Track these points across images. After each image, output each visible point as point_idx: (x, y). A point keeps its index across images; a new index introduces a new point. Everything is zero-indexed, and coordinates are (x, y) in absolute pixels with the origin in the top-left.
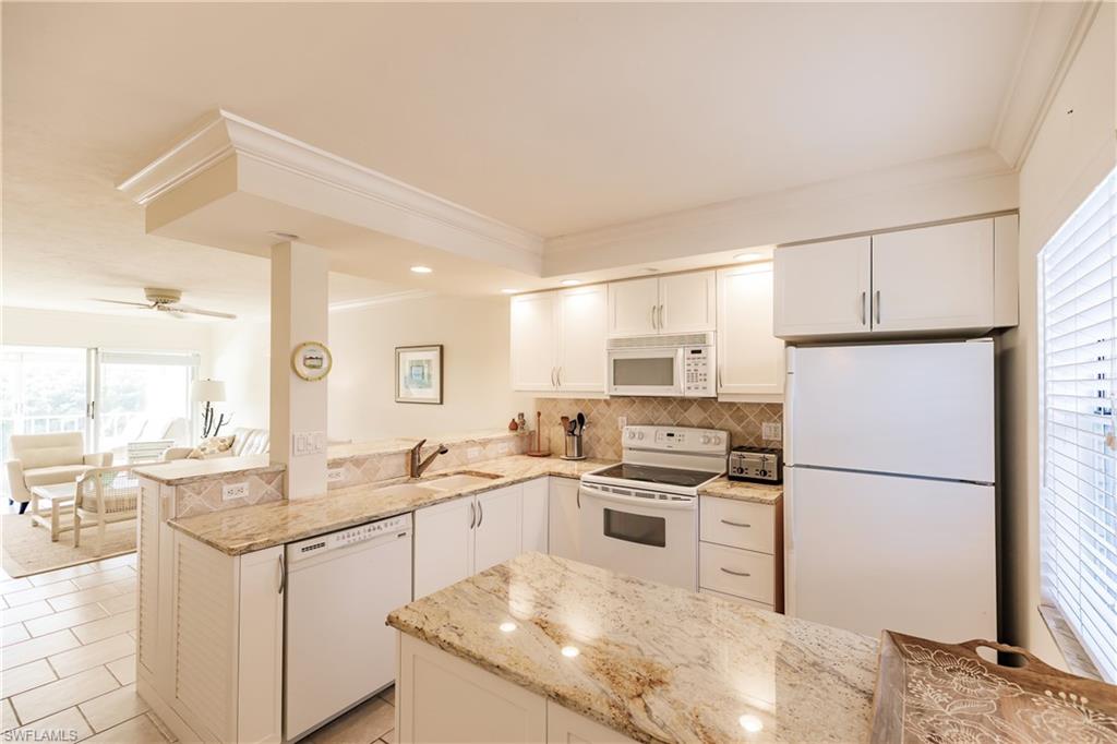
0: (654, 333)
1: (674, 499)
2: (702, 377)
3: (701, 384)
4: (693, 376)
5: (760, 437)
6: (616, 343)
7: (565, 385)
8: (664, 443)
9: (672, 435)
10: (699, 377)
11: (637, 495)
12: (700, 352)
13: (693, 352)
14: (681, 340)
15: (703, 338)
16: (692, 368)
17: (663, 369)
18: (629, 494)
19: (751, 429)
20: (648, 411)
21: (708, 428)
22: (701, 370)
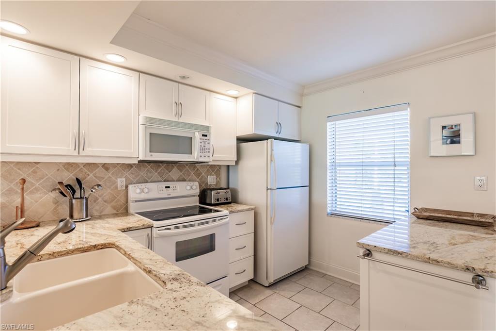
0: (175, 119)
1: (219, 220)
2: (208, 151)
3: (207, 154)
4: (203, 150)
5: (207, 184)
6: (150, 121)
7: (88, 151)
8: (165, 193)
9: (169, 187)
10: (206, 151)
11: (199, 224)
12: (206, 136)
13: (203, 135)
14: (197, 127)
15: (208, 128)
16: (203, 144)
17: (186, 144)
18: (193, 225)
19: (203, 179)
20: (143, 173)
21: (183, 181)
22: (207, 146)
